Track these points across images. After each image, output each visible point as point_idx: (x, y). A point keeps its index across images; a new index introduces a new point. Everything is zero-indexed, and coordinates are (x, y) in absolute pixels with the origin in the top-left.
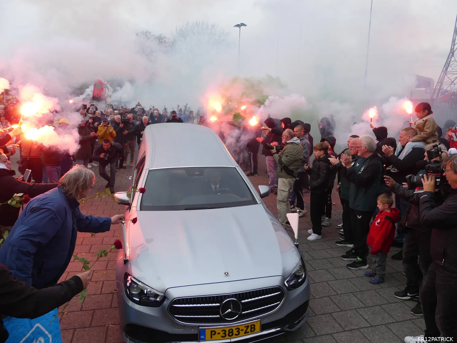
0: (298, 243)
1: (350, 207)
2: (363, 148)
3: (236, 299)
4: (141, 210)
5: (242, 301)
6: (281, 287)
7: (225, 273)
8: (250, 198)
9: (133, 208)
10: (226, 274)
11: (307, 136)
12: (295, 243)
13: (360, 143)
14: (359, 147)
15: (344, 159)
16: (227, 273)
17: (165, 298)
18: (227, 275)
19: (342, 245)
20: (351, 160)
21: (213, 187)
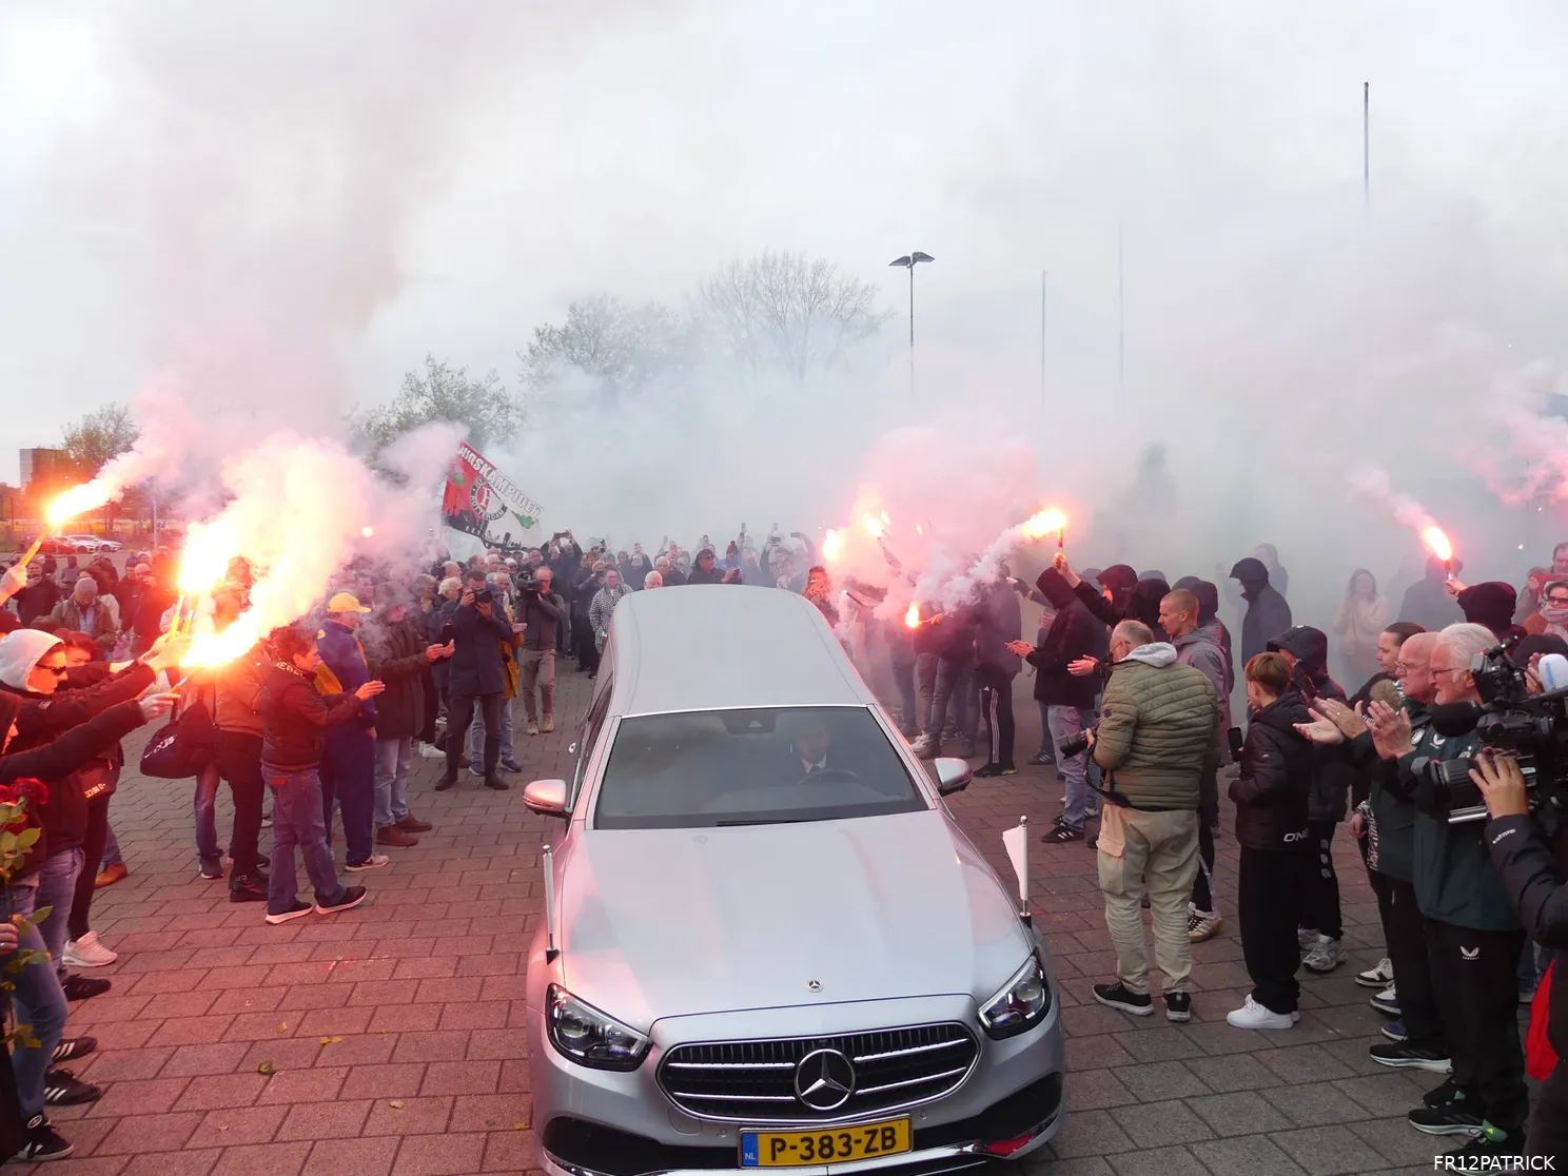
0: (1029, 914)
1: (1422, 911)
2: (1455, 676)
3: (839, 1053)
4: (595, 828)
5: (856, 1059)
6: (968, 1027)
7: (811, 984)
8: (908, 795)
9: (576, 826)
10: (814, 984)
11: (1210, 629)
12: (1023, 914)
13: (1443, 655)
14: (1441, 672)
15: (1378, 719)
16: (817, 983)
17: (648, 1047)
18: (815, 987)
19: (1401, 1062)
20: (1408, 723)
21: (808, 767)
